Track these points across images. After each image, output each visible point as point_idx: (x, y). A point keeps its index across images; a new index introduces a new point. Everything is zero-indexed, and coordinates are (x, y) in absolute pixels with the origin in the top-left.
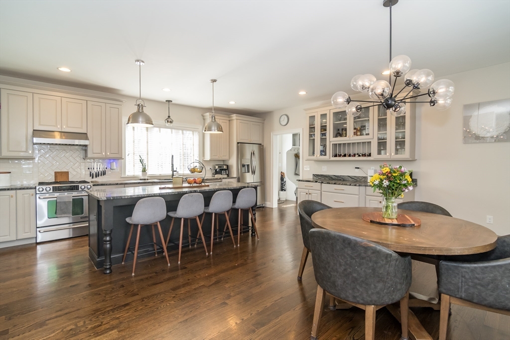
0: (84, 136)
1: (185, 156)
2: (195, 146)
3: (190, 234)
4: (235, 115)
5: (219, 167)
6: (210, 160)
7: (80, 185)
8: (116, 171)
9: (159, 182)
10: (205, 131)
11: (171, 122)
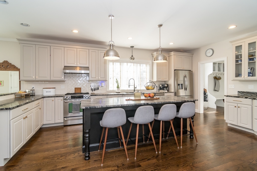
0: (87, 68)
1: (141, 79)
2: (147, 73)
3: (144, 133)
4: (173, 52)
5: (162, 85)
6: (156, 81)
7: (84, 95)
8: (104, 87)
9: (126, 94)
10: (154, 60)
11: (133, 59)
